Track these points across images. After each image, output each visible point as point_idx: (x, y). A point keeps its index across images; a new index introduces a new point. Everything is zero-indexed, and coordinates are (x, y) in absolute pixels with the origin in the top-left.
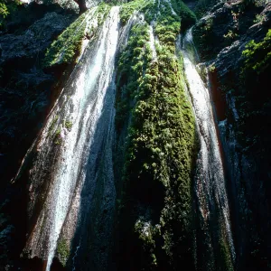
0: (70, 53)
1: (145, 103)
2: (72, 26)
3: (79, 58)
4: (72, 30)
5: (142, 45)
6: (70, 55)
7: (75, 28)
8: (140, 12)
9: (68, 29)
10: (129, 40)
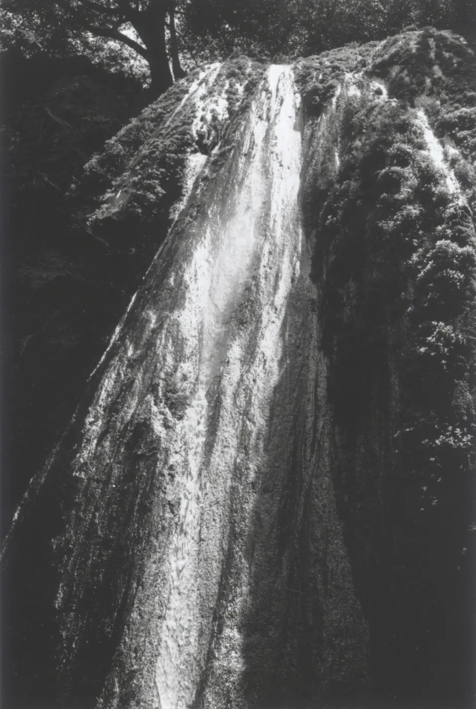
0: (151, 188)
1: (448, 329)
2: (147, 112)
3: (182, 206)
4: (149, 125)
5: (403, 159)
6: (152, 196)
7: (159, 119)
8: (370, 75)
9: (134, 121)
10: (346, 150)
